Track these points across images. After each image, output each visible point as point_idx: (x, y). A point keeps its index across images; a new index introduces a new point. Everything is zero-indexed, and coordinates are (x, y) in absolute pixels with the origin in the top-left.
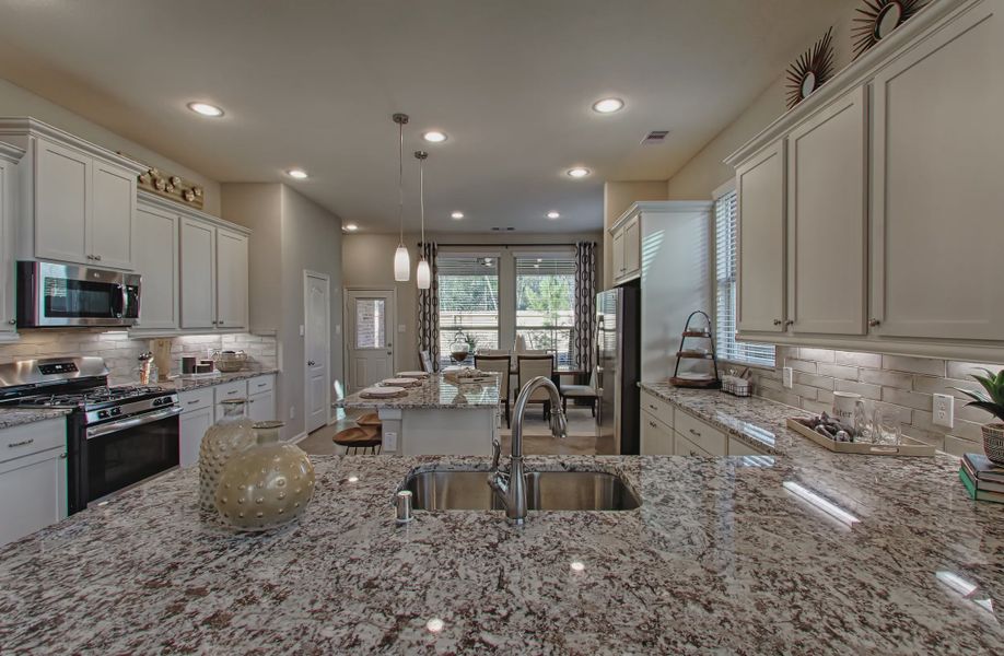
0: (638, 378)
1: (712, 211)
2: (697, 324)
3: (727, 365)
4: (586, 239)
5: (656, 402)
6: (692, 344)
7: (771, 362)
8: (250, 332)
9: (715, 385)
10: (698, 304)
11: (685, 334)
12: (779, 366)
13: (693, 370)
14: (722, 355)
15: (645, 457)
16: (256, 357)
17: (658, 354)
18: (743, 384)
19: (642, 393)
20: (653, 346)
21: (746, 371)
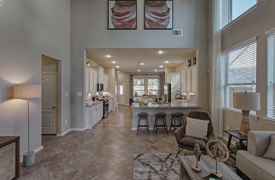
0: (171, 98)
1: (181, 74)
2: (179, 90)
3: (182, 95)
4: (161, 74)
5: (173, 101)
6: (178, 93)
7: (187, 95)
8: (108, 92)
9: (181, 98)
10: (179, 87)
11: (177, 91)
12: (187, 96)
13: (178, 96)
14: (182, 94)
15: (171, 103)
16: (109, 96)
17: (173, 94)
18: (184, 98)
19: (171, 100)
20: (173, 93)
21: (184, 96)
